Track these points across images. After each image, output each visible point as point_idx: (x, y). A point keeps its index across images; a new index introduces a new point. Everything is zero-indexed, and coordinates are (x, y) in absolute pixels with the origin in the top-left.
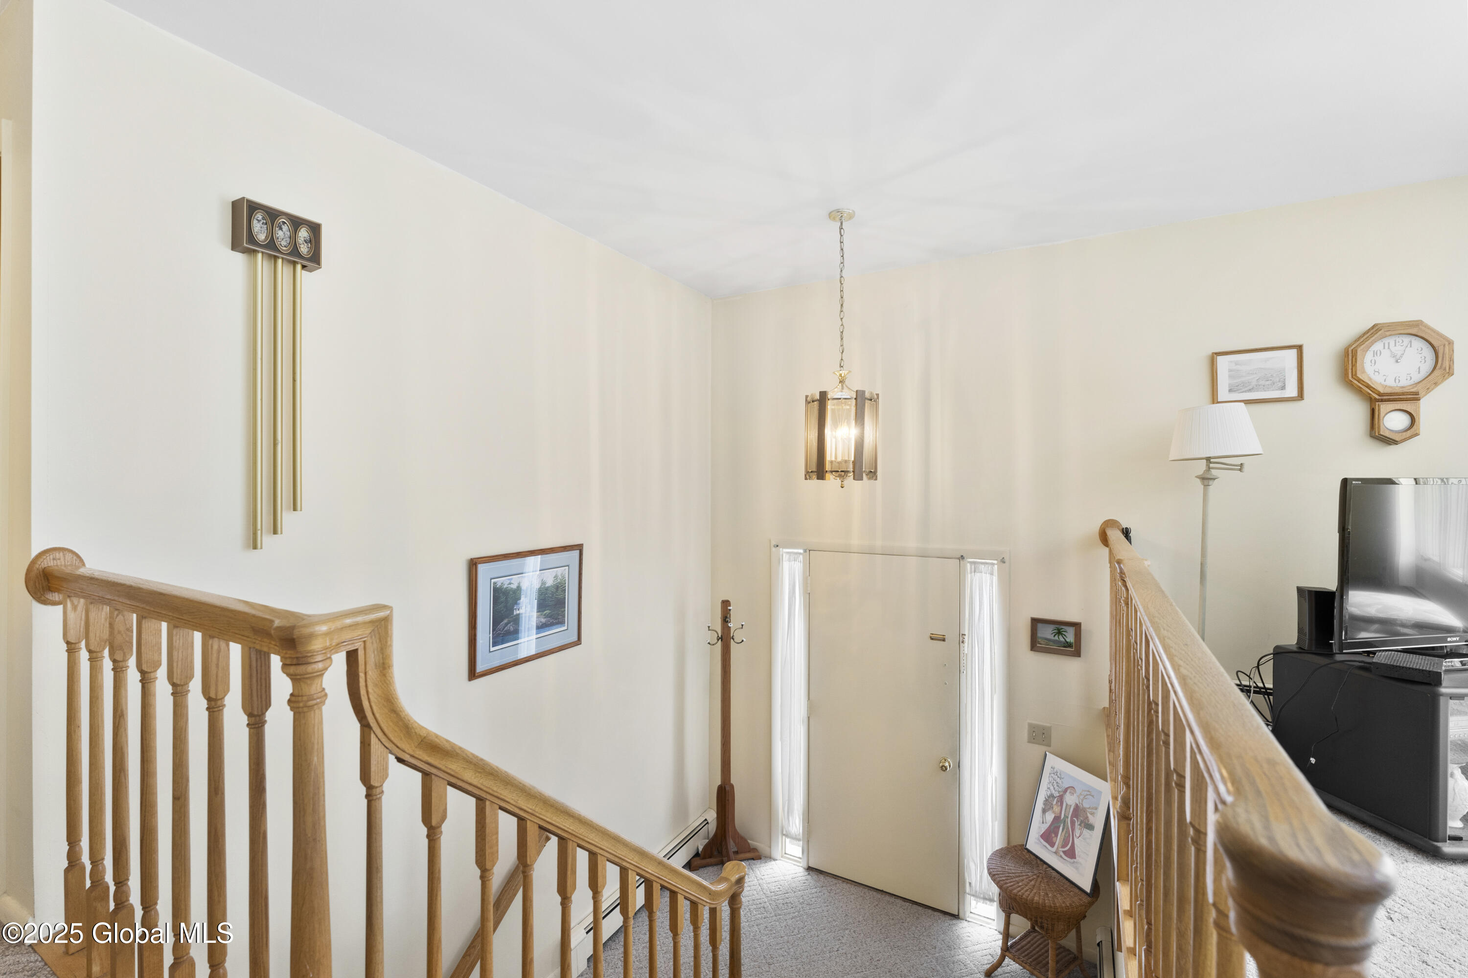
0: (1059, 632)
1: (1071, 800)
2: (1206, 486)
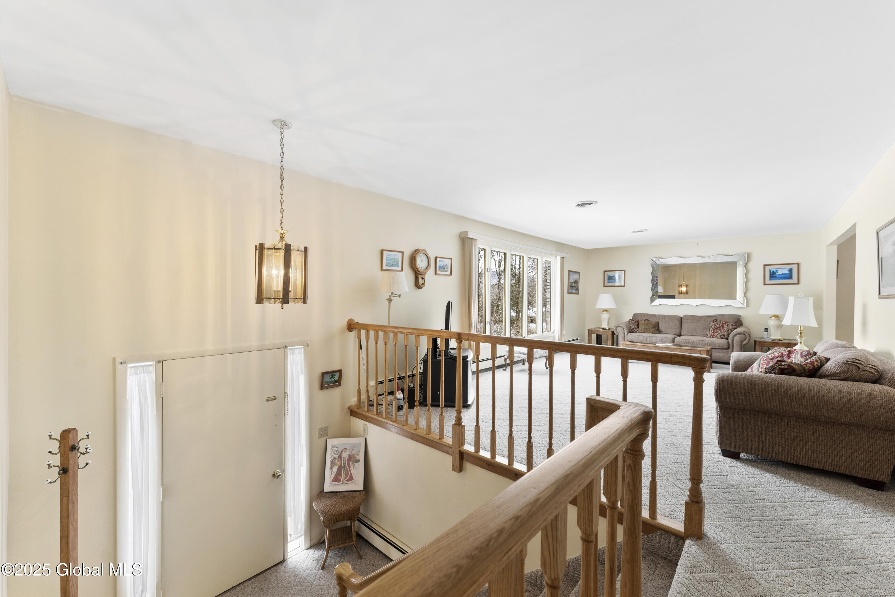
0: (333, 377)
2: (390, 303)
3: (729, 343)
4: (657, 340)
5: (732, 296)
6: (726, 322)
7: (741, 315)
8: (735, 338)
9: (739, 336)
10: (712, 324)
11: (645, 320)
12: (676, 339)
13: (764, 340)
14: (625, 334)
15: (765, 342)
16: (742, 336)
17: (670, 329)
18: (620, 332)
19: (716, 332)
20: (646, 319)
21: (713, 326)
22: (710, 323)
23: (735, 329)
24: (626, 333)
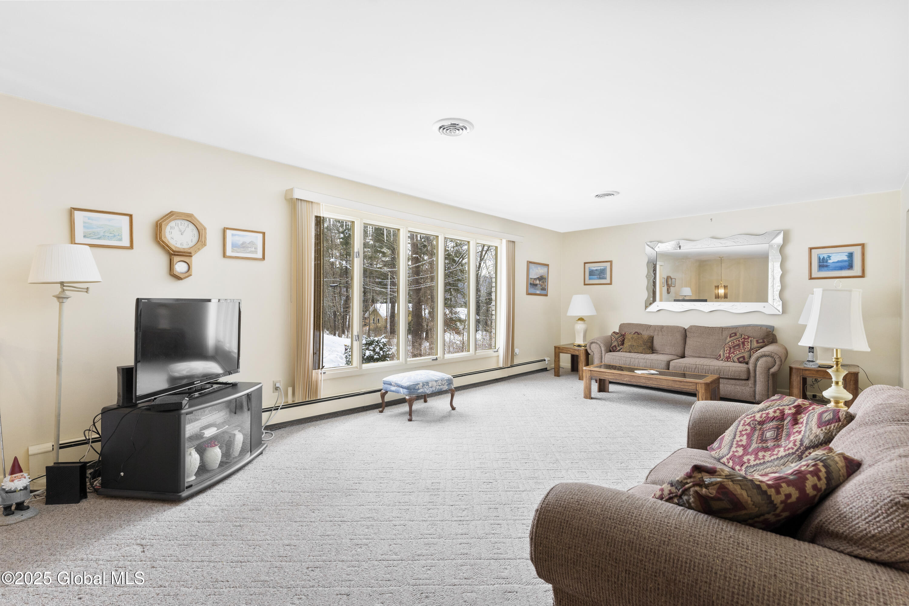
2: (61, 303)
3: (748, 370)
4: (645, 364)
5: (762, 297)
6: (749, 337)
7: (775, 326)
8: (759, 363)
9: (764, 359)
10: (729, 339)
11: (634, 334)
12: (672, 363)
13: (805, 366)
14: (602, 354)
15: (806, 370)
16: (769, 359)
17: (669, 347)
18: (595, 351)
19: (733, 353)
20: (636, 332)
21: (730, 343)
22: (726, 339)
23: (762, 347)
24: (603, 352)
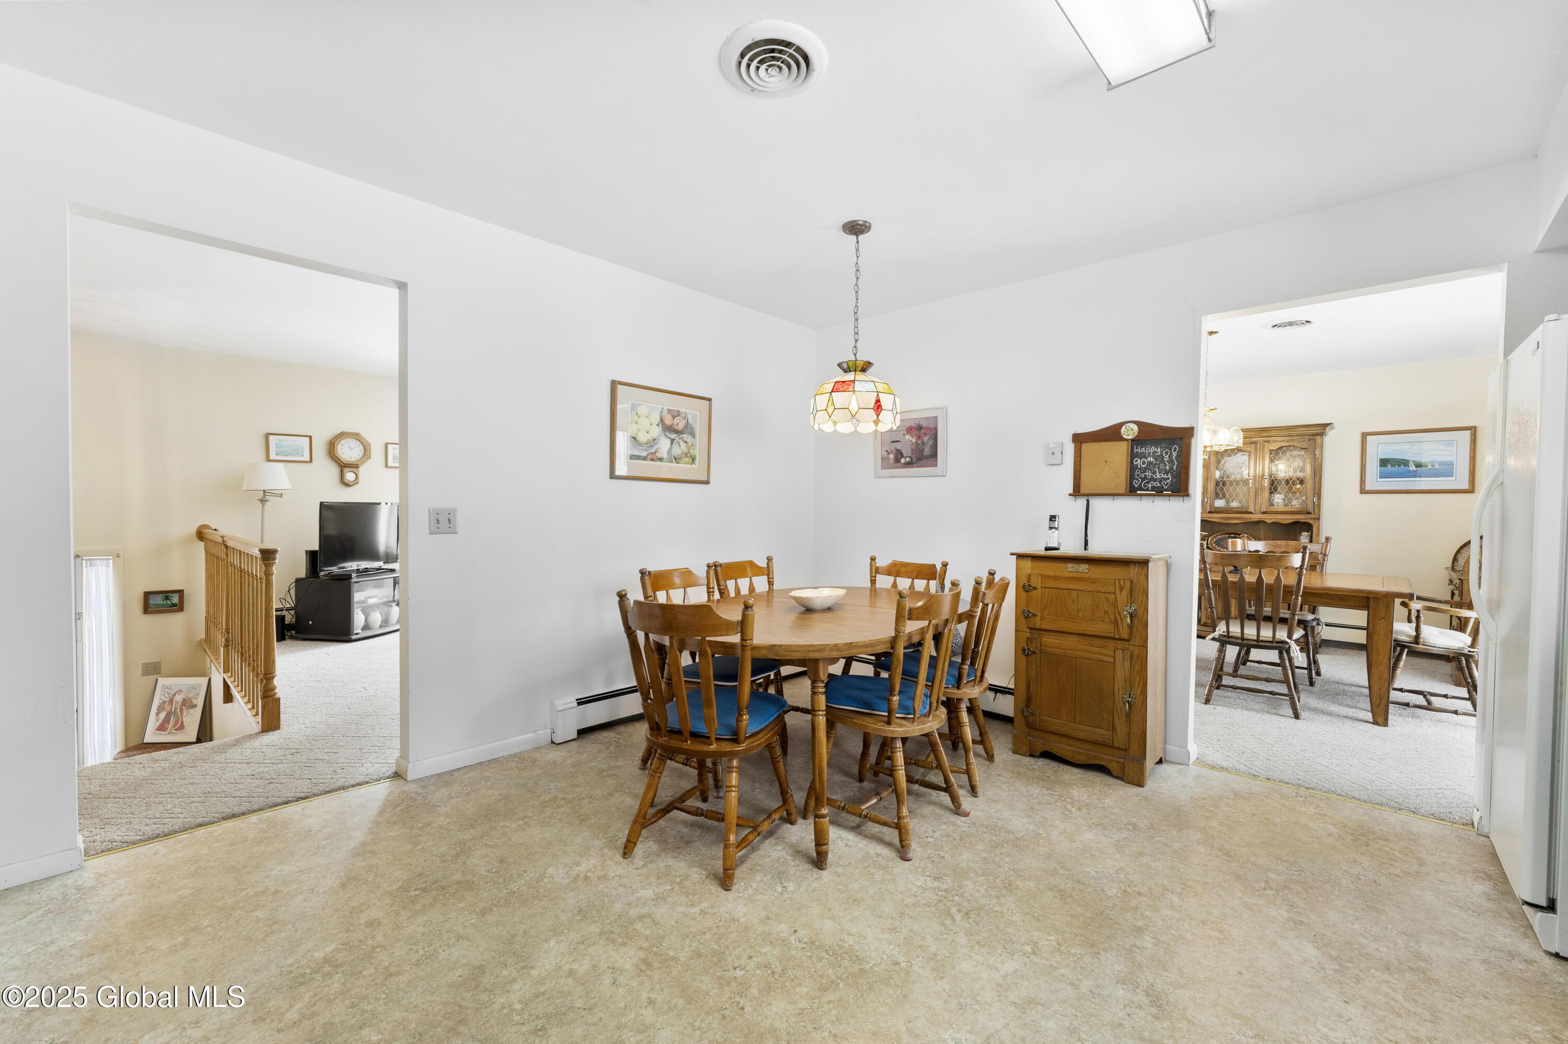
0: (167, 598)
1: (179, 698)
2: (263, 505)
